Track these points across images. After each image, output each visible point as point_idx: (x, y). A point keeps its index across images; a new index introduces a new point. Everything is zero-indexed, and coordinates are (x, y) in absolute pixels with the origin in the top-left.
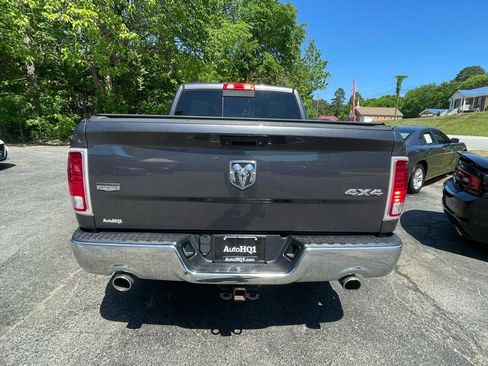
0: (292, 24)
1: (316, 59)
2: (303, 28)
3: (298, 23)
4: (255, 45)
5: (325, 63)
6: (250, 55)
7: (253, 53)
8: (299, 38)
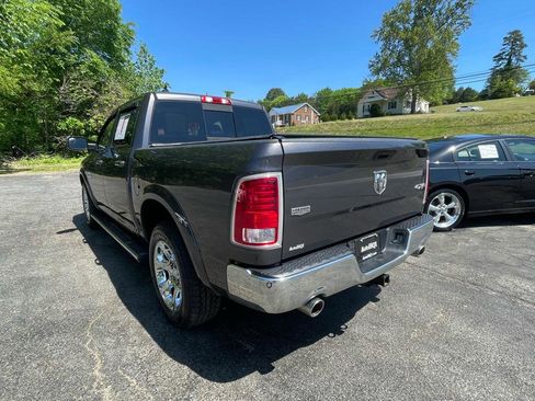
0: (116, 19)
1: (151, 66)
2: (131, 27)
3: (124, 20)
4: (70, 37)
5: (162, 72)
6: (64, 50)
7: (67, 48)
8: (128, 38)
